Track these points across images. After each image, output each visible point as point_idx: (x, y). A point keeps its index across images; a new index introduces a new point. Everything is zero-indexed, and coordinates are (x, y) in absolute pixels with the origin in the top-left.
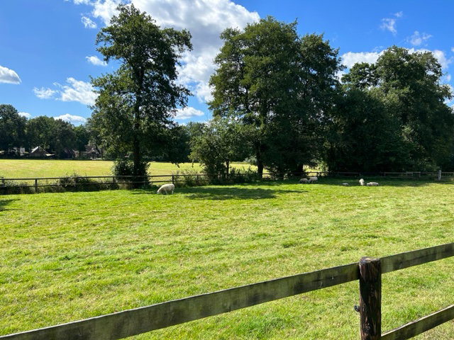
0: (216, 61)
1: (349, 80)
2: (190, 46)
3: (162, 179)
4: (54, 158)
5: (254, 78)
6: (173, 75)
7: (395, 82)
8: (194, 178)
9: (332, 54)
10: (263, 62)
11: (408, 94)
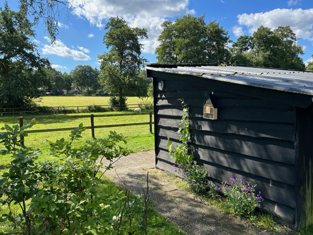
0: (159, 40)
1: (237, 45)
2: (147, 37)
3: (133, 106)
4: (52, 95)
5: (180, 50)
6: (139, 53)
7: (262, 48)
8: (149, 106)
9: (224, 34)
10: (185, 42)
11: (269, 55)
